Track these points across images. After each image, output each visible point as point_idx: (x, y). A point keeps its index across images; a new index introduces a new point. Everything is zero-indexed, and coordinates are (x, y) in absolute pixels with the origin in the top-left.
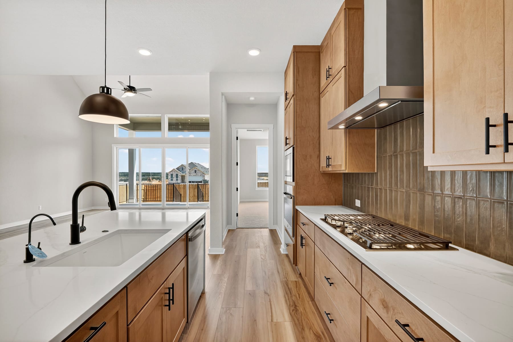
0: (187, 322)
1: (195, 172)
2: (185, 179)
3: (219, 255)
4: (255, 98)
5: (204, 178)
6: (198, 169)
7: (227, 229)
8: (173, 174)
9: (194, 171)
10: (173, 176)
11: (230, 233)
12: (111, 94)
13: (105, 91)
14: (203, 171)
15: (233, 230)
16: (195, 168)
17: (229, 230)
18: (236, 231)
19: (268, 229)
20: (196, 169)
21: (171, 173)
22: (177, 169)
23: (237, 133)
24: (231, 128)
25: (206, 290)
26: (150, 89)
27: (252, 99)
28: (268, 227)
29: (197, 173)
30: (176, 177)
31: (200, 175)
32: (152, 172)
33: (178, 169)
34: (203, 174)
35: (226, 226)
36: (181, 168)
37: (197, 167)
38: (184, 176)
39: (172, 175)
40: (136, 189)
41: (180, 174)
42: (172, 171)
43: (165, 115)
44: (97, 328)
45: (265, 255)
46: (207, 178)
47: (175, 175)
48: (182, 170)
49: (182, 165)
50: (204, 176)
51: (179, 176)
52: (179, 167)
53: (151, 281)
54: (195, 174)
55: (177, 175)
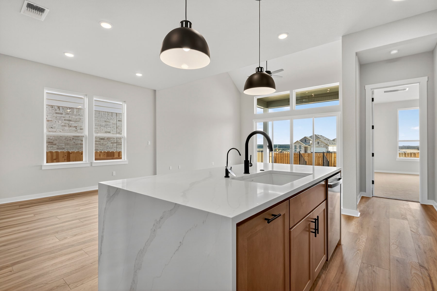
0: (327, 260)
2: (307, 150)
3: (353, 217)
4: (398, 51)
5: (327, 149)
6: (321, 141)
7: (360, 196)
8: (296, 146)
9: (317, 143)
10: (297, 147)
11: (364, 200)
12: (263, 72)
13: (260, 71)
14: (327, 143)
15: (368, 198)
16: (317, 140)
17: (363, 197)
18: (371, 199)
19: (419, 204)
20: (319, 141)
22: (300, 140)
23: (373, 93)
24: (365, 90)
25: (343, 242)
26: (282, 70)
27: (394, 52)
28: (420, 202)
29: (320, 144)
31: (323, 146)
32: (279, 144)
34: (326, 146)
35: (359, 193)
36: (305, 140)
37: (320, 138)
38: (306, 147)
40: (269, 156)
41: (303, 145)
42: (296, 143)
43: (293, 90)
44: (276, 215)
45: (417, 229)
46: (331, 149)
47: (299, 146)
48: (305, 141)
49: (305, 137)
50: (327, 148)
51: (302, 147)
52: (303, 139)
53: (303, 205)
54: (317, 145)
55: (300, 147)
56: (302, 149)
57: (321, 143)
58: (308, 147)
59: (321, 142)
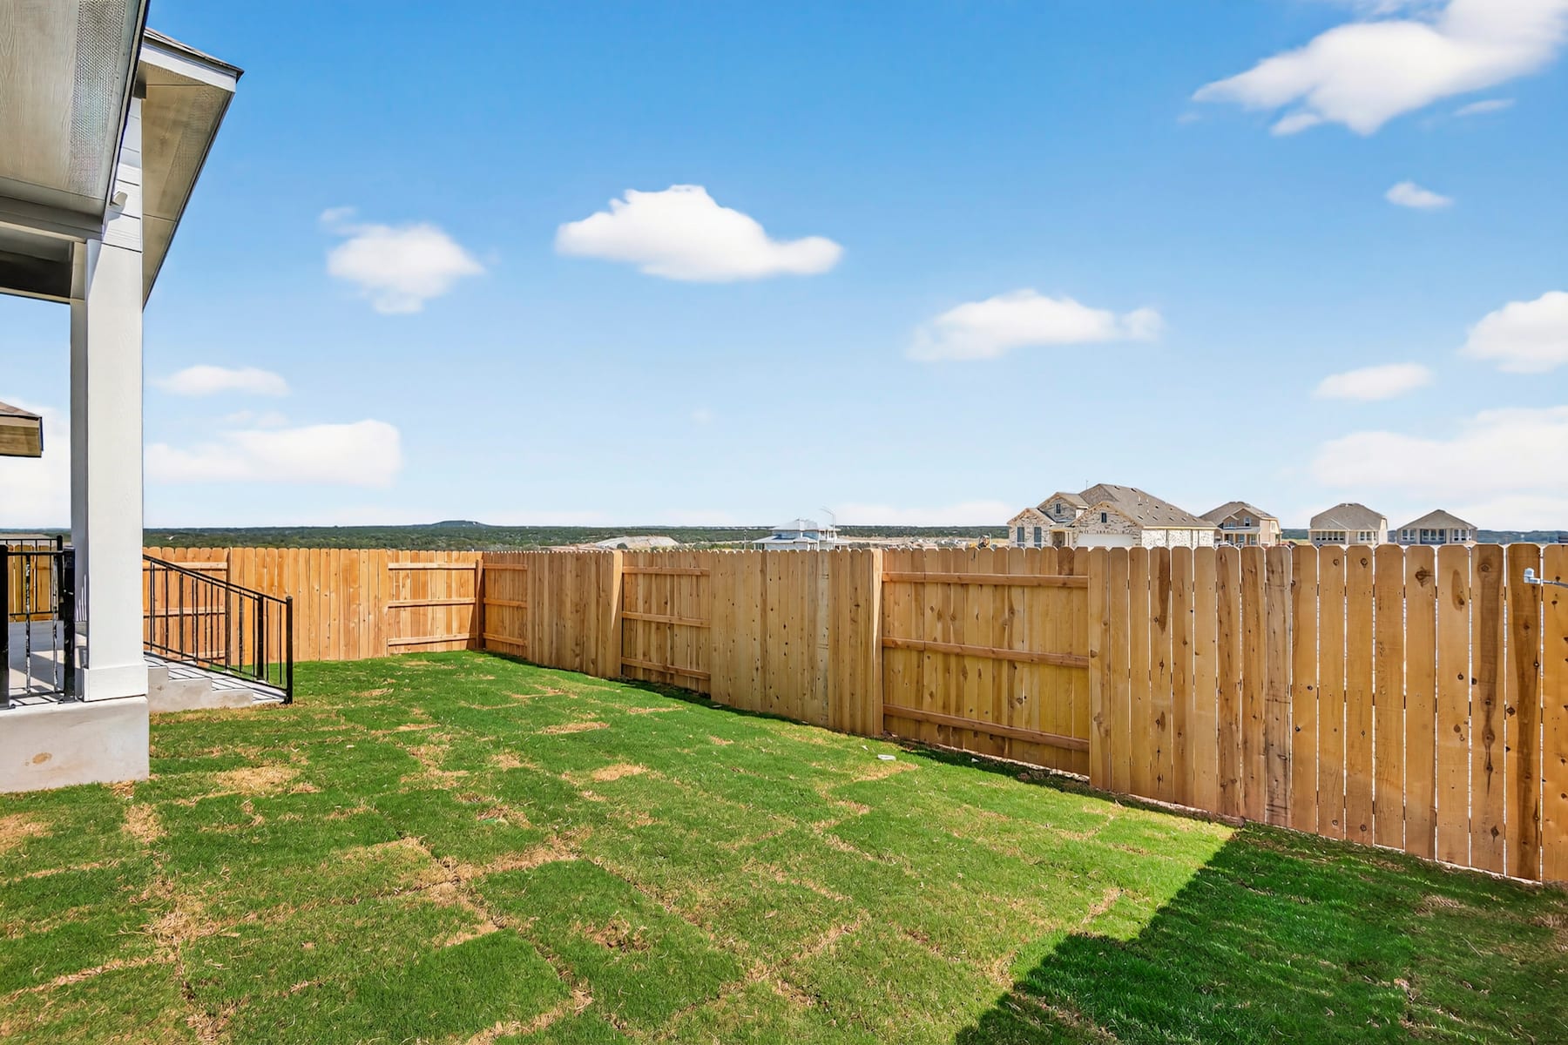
1: (1104, 517)
5: (1137, 541)
6: (1113, 508)
8: (1023, 528)
9: (1099, 516)
10: (1026, 535)
16: (1101, 505)
20: (1105, 510)
21: (1019, 524)
22: (1038, 508)
29: (1108, 522)
30: (1033, 536)
31: (1120, 529)
33: (1043, 509)
34: (1134, 528)
36: (1056, 506)
38: (1061, 532)
39: (1021, 530)
41: (1049, 526)
42: (1020, 517)
48: (1059, 511)
49: (1058, 496)
50: (1136, 535)
51: (1043, 534)
52: (1048, 501)
54: (1101, 526)
55: (1037, 531)
56: (1043, 539)
57: (1115, 518)
58: (1066, 533)
59: (1114, 512)
